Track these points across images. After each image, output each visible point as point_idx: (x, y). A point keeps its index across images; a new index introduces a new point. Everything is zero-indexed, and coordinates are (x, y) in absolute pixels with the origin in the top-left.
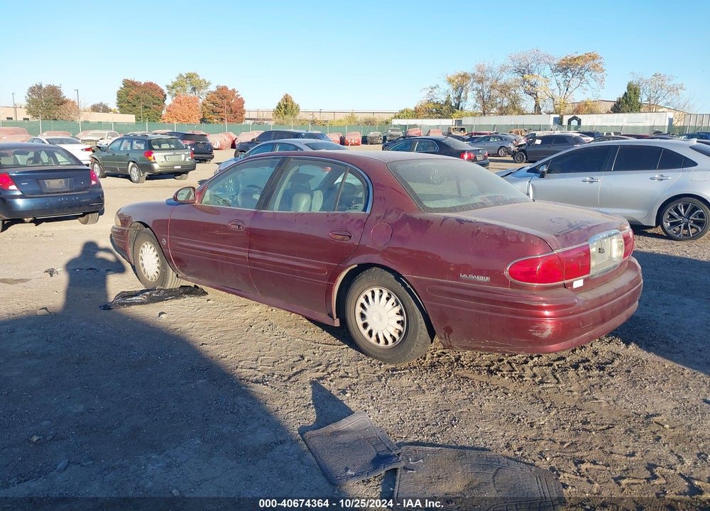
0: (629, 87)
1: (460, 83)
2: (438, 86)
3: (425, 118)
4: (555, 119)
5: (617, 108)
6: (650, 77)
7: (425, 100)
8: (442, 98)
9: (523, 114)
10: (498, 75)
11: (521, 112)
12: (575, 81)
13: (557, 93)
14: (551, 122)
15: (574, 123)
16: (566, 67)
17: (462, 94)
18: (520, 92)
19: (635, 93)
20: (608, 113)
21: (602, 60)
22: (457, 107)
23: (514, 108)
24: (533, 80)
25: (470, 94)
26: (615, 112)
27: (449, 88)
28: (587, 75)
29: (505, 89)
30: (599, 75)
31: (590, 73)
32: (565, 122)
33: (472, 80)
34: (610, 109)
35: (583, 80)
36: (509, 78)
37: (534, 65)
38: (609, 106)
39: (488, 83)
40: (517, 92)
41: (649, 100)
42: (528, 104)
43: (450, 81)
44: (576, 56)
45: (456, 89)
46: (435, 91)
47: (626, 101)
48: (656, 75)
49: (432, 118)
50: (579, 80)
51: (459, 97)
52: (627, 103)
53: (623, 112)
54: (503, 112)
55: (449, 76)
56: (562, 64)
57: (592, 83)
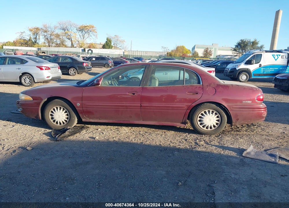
0: (107, 39)
1: (36, 31)
2: (25, 32)
3: (19, 46)
4: (82, 50)
5: (104, 47)
6: (114, 36)
7: (18, 38)
8: (27, 38)
9: (67, 47)
10: (53, 30)
11: (66, 46)
12: (86, 35)
13: (80, 39)
14: (81, 51)
15: (90, 52)
16: (82, 29)
17: (37, 37)
18: (65, 38)
19: (110, 42)
20: (101, 48)
21: (96, 28)
22: (36, 42)
23: (63, 45)
24: (69, 33)
25: (41, 37)
26: (103, 48)
27: (31, 33)
28: (91, 33)
29: (58, 36)
30: (95, 34)
31: (92, 33)
32: (86, 51)
33: (41, 31)
34: (102, 47)
35: (89, 35)
36: (59, 32)
37: (69, 27)
38: (101, 46)
39: (49, 33)
40: (63, 38)
41: (114, 44)
42: (68, 43)
43: (31, 30)
44: (86, 26)
45: (34, 34)
46: (23, 34)
47: (107, 44)
48: (115, 36)
49: (23, 46)
50: (88, 35)
51: (36, 38)
52: (107, 45)
53: (106, 48)
54: (58, 45)
55: (30, 28)
56: (81, 28)
57: (93, 36)
